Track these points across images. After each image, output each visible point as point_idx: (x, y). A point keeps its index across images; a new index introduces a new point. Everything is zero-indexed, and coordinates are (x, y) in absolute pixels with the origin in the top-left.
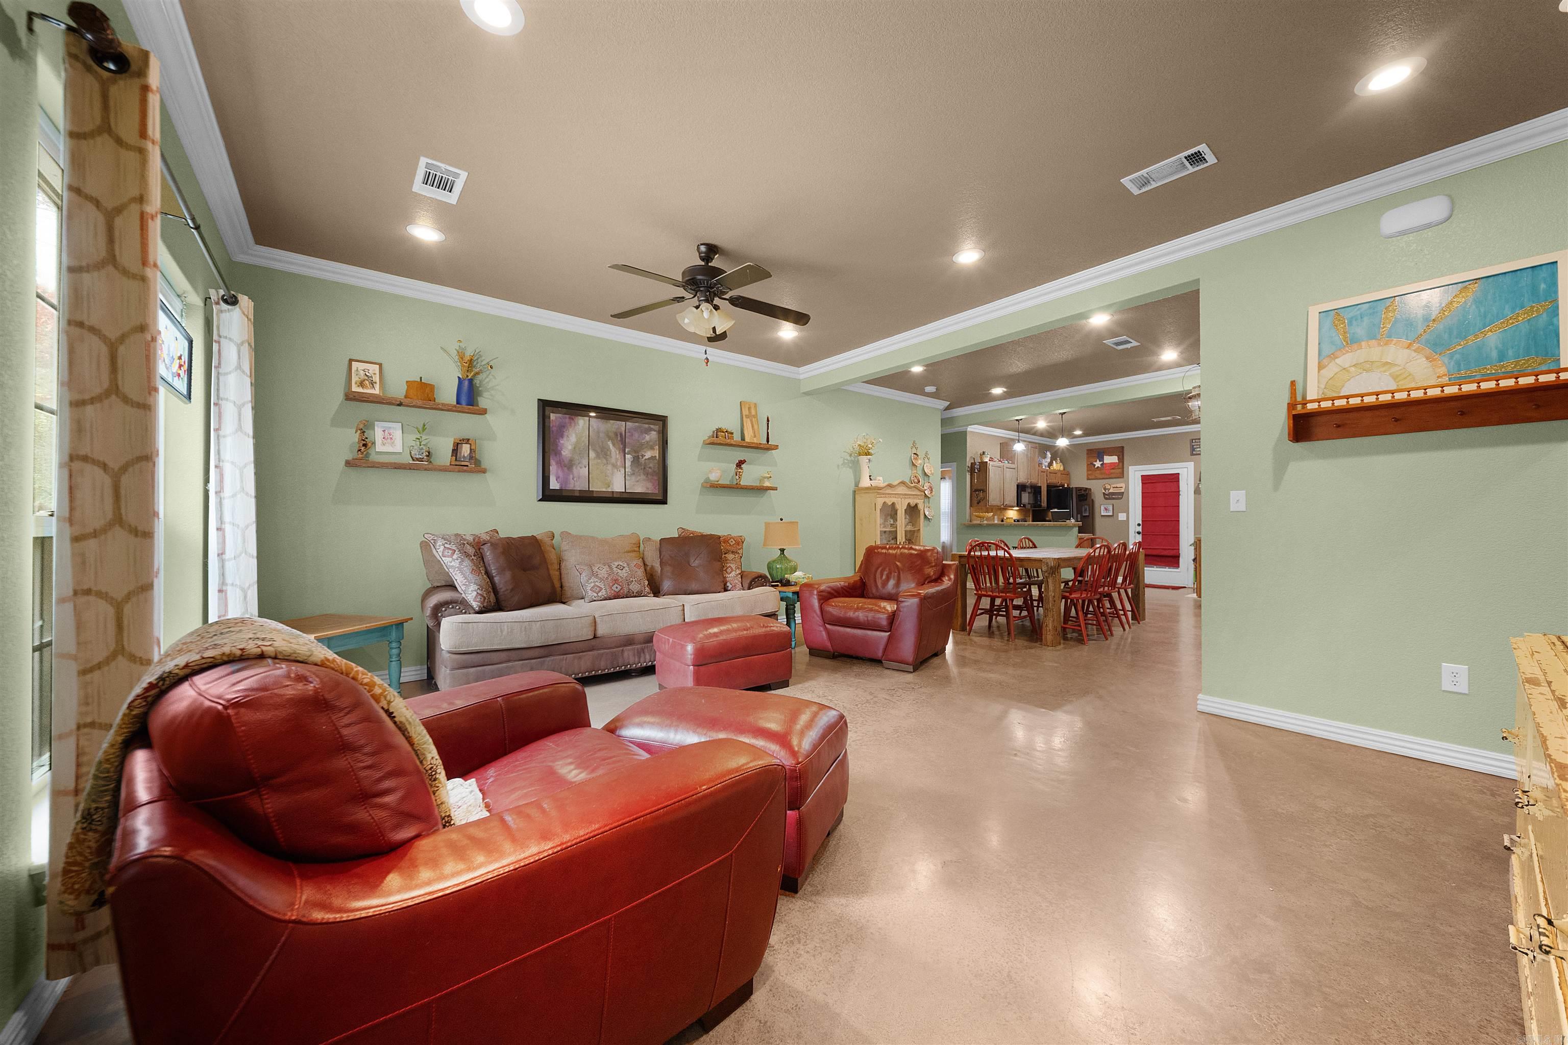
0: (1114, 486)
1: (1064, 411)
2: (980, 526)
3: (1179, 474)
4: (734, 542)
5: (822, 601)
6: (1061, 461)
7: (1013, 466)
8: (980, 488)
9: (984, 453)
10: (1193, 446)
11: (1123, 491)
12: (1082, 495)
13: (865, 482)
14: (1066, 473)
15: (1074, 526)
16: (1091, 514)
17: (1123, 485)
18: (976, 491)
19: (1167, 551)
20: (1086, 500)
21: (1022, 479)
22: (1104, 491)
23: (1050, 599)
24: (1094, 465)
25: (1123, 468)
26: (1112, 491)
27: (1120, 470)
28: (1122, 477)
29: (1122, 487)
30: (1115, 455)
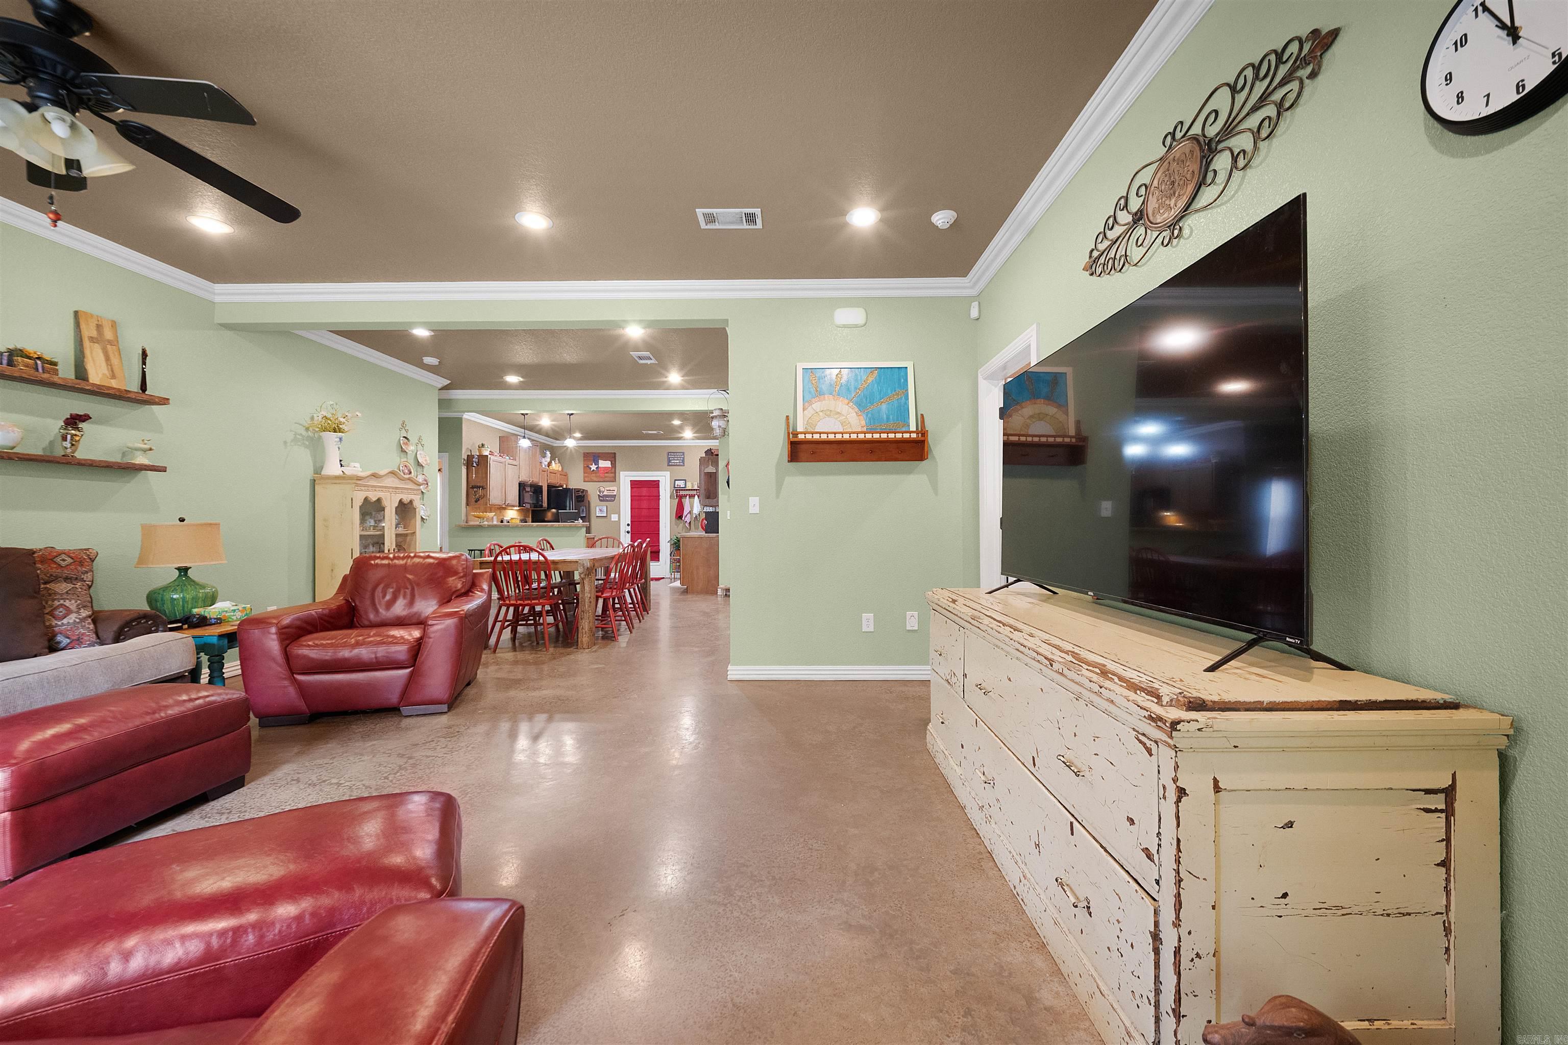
0: (608, 489)
1: (571, 412)
2: (480, 527)
3: (659, 481)
4: (69, 560)
5: (288, 642)
6: (559, 462)
7: (514, 462)
8: (479, 485)
9: (483, 445)
10: (669, 458)
11: (615, 494)
12: (580, 496)
13: (332, 468)
15: (583, 526)
16: (588, 514)
17: (615, 488)
18: (473, 487)
20: (583, 501)
21: (525, 477)
22: (598, 493)
23: (587, 600)
24: (591, 468)
25: (615, 473)
26: (605, 493)
27: (613, 475)
28: (615, 481)
29: (615, 490)
30: (609, 461)
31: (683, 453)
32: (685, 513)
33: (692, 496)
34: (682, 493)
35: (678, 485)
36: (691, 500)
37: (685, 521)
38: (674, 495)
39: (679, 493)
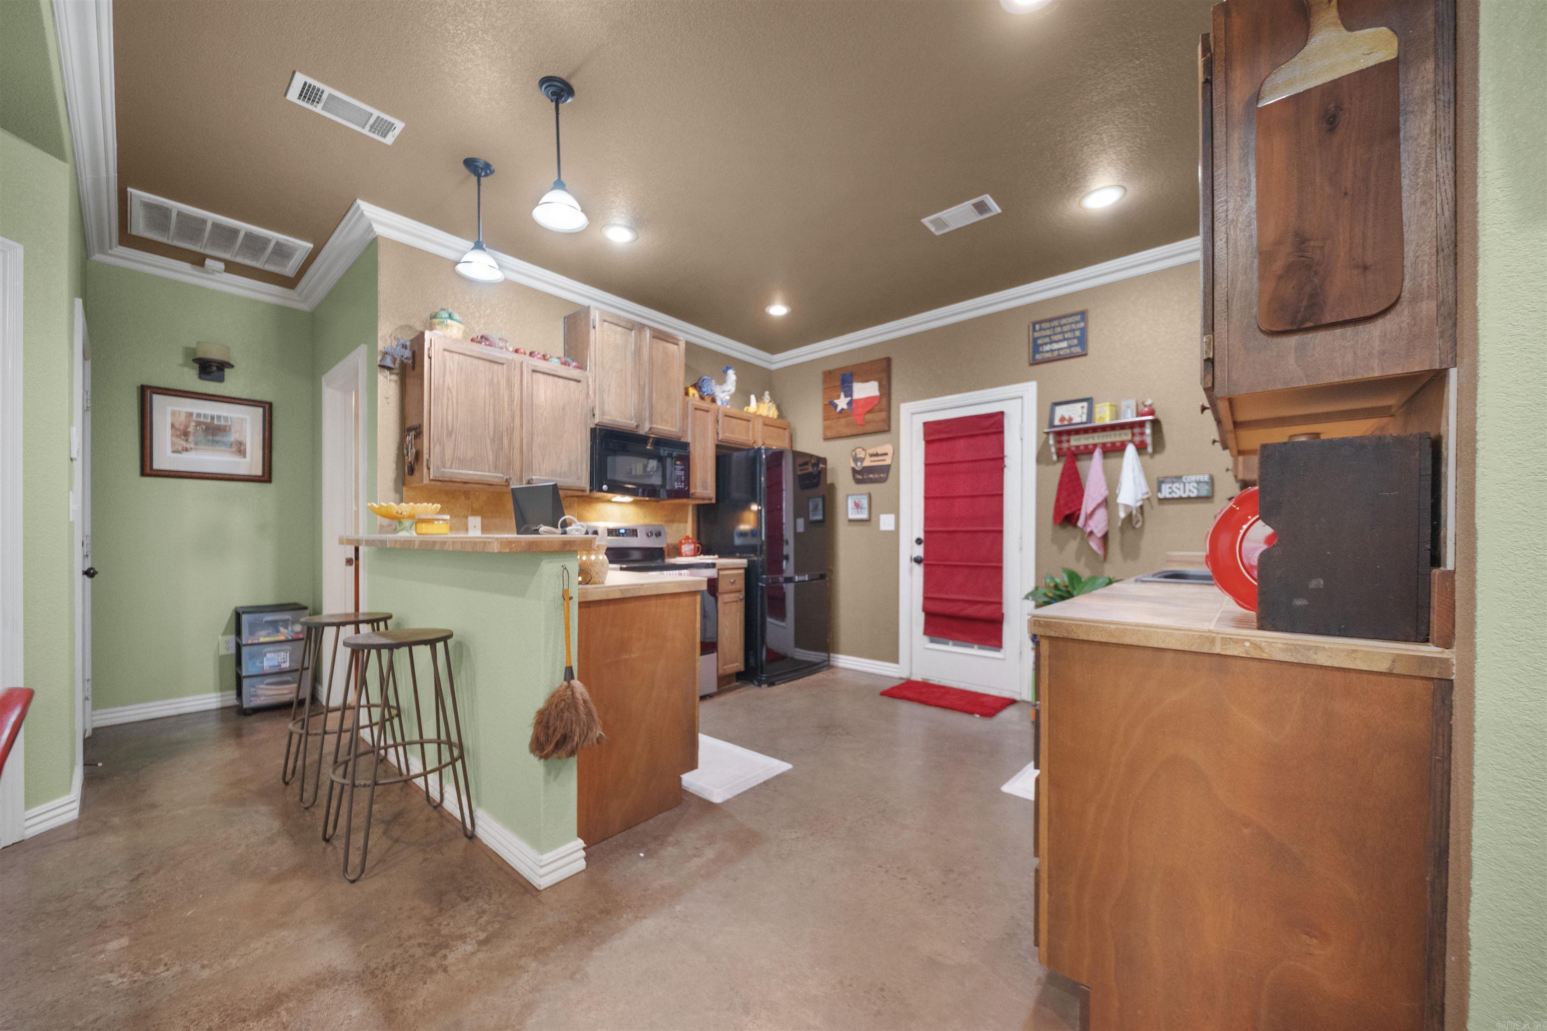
0: (873, 451)
3: (1002, 413)
6: (773, 399)
10: (1035, 340)
11: (888, 462)
12: (809, 475)
14: (782, 423)
16: (828, 515)
17: (889, 448)
19: (978, 605)
21: (623, 415)
22: (853, 465)
24: (836, 406)
25: (889, 408)
26: (867, 463)
27: (883, 415)
28: (887, 430)
29: (886, 454)
30: (875, 380)
31: (1084, 313)
32: (1088, 504)
33: (1114, 450)
34: (1076, 441)
35: (1063, 419)
36: (1112, 461)
37: (1088, 530)
38: (1053, 450)
39: (1068, 441)
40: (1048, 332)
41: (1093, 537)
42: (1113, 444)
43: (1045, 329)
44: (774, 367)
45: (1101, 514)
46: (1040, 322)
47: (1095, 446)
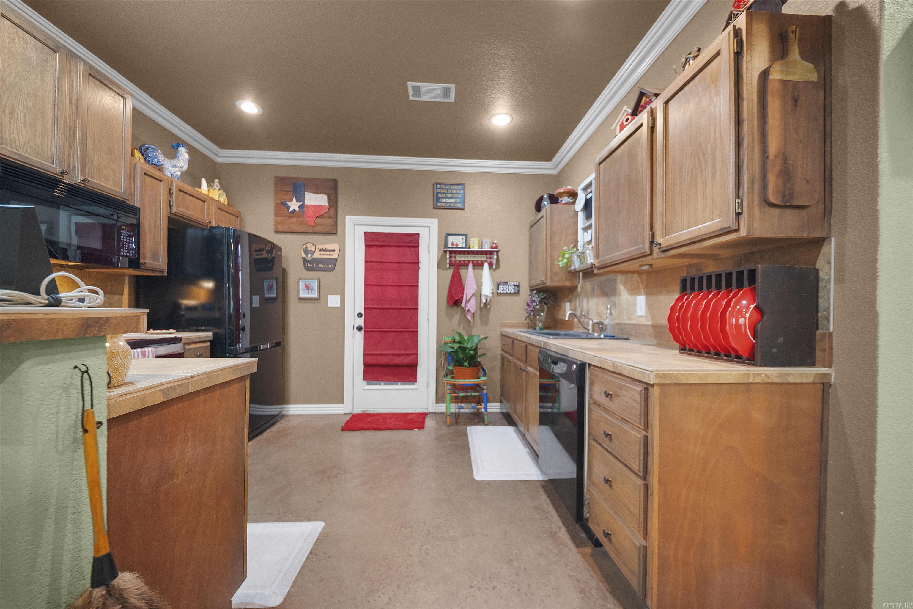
0: (321, 247)
3: (419, 234)
6: (224, 187)
10: (437, 194)
11: (335, 256)
12: (265, 261)
16: (279, 294)
17: (335, 246)
19: (402, 358)
20: (271, 269)
22: (304, 255)
24: (289, 207)
25: (336, 217)
26: (317, 255)
27: (330, 221)
28: (335, 233)
29: (334, 251)
30: (325, 194)
31: (463, 185)
32: (467, 295)
33: (478, 265)
34: (460, 258)
35: (452, 244)
36: (477, 271)
37: (467, 309)
38: (448, 261)
39: (455, 257)
40: (444, 191)
41: (469, 313)
42: (477, 261)
43: (443, 189)
44: (219, 160)
45: (473, 300)
46: (440, 184)
47: (469, 261)
